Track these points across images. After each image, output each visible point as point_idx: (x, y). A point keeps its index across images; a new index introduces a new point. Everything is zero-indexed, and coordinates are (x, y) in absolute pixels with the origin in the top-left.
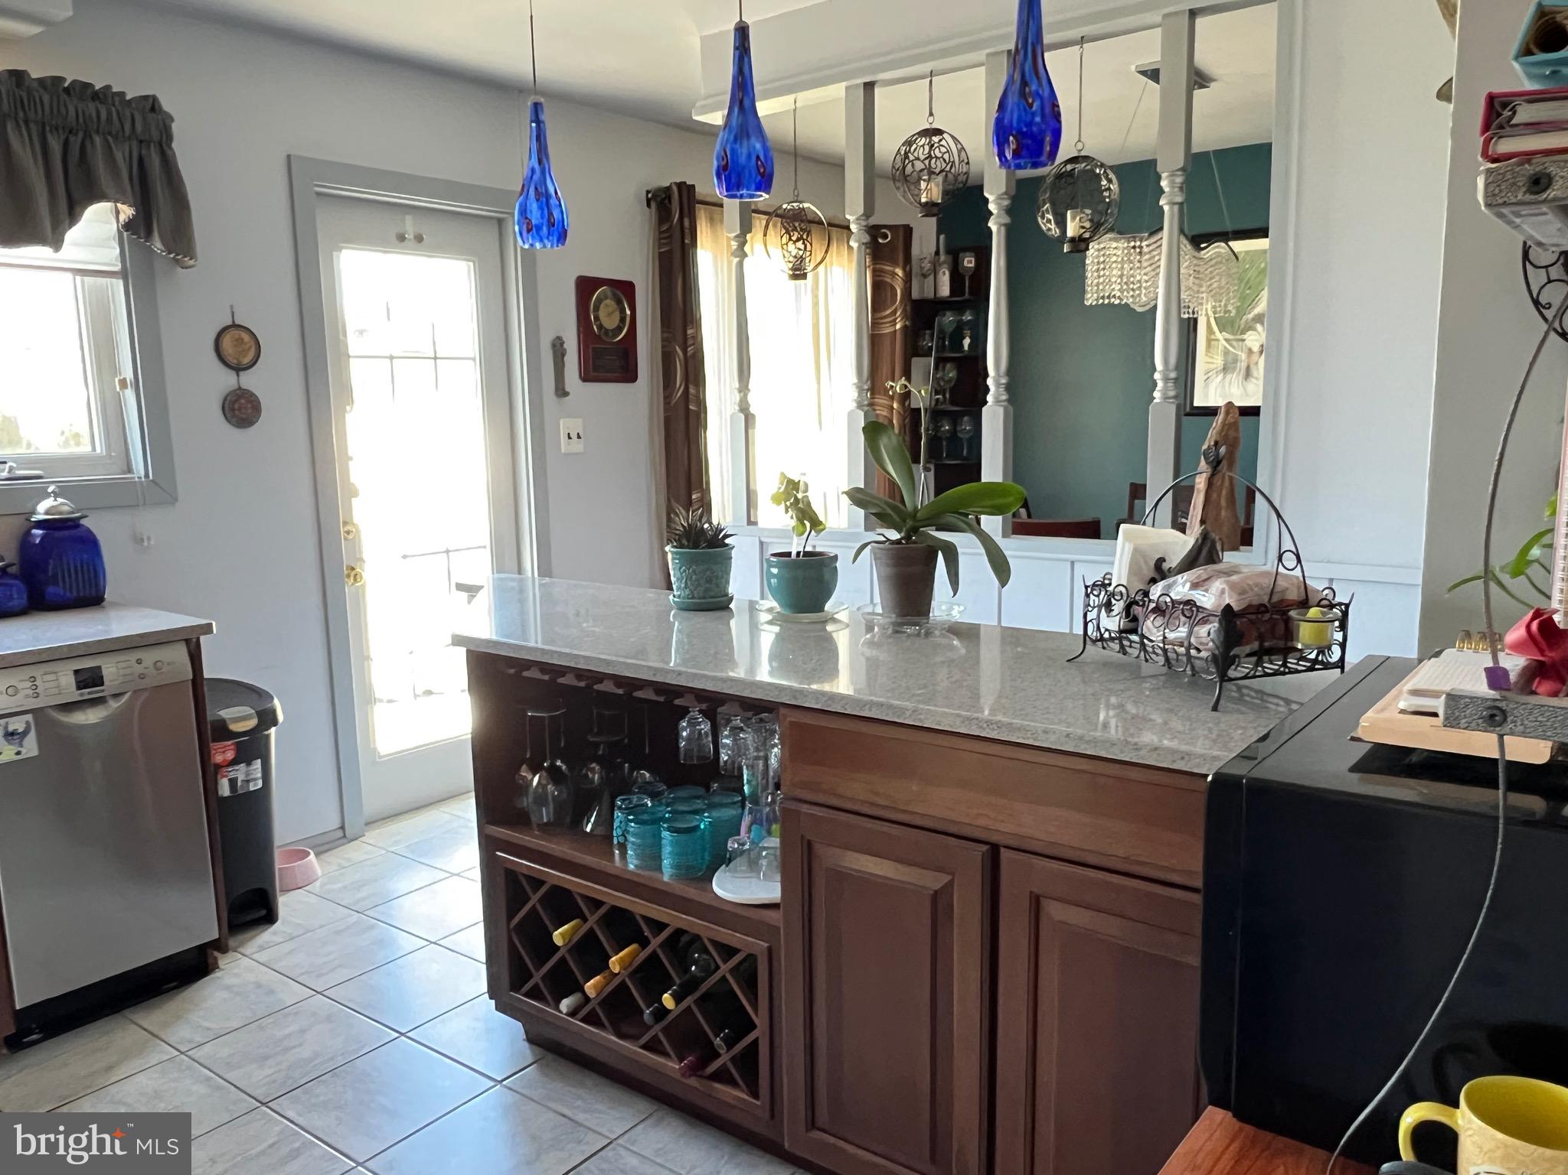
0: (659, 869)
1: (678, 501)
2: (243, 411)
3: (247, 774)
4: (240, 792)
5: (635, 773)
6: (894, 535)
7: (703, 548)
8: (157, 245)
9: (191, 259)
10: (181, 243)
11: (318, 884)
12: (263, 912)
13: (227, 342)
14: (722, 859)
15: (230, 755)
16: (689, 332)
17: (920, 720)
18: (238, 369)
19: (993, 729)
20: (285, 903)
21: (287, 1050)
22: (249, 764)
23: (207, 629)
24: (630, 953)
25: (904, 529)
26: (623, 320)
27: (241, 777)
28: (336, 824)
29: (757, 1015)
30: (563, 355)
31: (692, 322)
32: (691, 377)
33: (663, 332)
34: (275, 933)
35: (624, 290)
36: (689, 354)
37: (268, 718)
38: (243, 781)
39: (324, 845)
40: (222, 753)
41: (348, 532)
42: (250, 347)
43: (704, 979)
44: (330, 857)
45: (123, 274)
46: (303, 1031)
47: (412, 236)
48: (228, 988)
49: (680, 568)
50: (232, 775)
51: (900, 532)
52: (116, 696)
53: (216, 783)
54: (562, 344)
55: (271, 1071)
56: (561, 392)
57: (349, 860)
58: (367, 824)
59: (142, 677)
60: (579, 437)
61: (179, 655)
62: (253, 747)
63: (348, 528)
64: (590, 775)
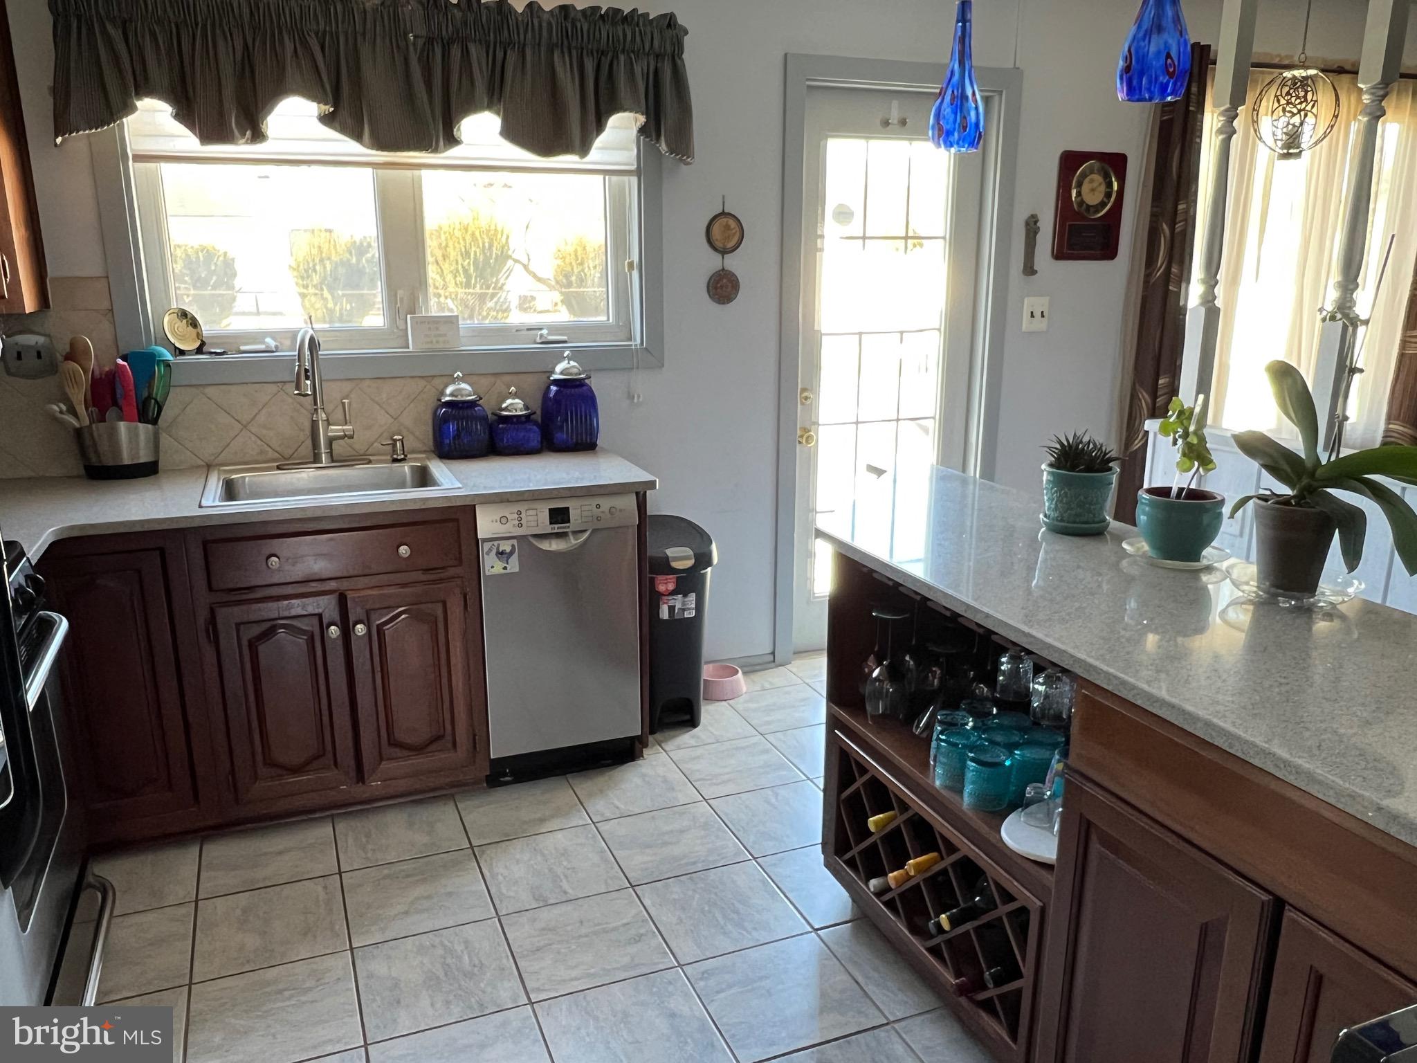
0: (961, 792)
1: (1142, 385)
2: (724, 289)
3: (684, 603)
4: (676, 617)
5: (974, 685)
6: (1285, 490)
7: (1080, 471)
8: (663, 147)
9: (688, 158)
10: (682, 145)
11: (741, 699)
12: (687, 717)
13: (716, 229)
14: (1018, 803)
15: (671, 587)
16: (1180, 207)
17: (1212, 738)
18: (724, 252)
19: (1290, 773)
20: (707, 712)
21: (665, 844)
22: (685, 595)
23: (652, 485)
24: (928, 860)
25: (1298, 486)
26: (1108, 195)
27: (678, 606)
28: (769, 650)
29: (1024, 966)
30: (1036, 233)
31: (1186, 197)
32: (1176, 256)
33: (1152, 207)
34: (693, 737)
35: (1115, 163)
36: (1177, 230)
37: (703, 560)
38: (679, 609)
39: (752, 667)
40: (665, 584)
41: (806, 398)
42: (735, 233)
43: (985, 912)
44: (757, 677)
45: (638, 172)
46: (682, 831)
47: (896, 121)
48: (644, 776)
49: (1052, 488)
50: (671, 603)
51: (1293, 489)
52: (576, 533)
53: (658, 607)
54: (1036, 222)
55: (649, 858)
56: (1029, 270)
57: (771, 683)
58: (795, 653)
59: (598, 519)
60: (1043, 316)
61: (630, 502)
62: (690, 582)
63: (805, 394)
64: (931, 678)
